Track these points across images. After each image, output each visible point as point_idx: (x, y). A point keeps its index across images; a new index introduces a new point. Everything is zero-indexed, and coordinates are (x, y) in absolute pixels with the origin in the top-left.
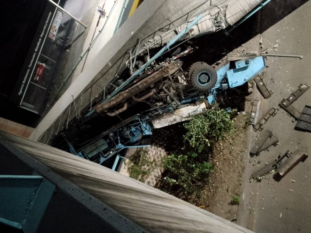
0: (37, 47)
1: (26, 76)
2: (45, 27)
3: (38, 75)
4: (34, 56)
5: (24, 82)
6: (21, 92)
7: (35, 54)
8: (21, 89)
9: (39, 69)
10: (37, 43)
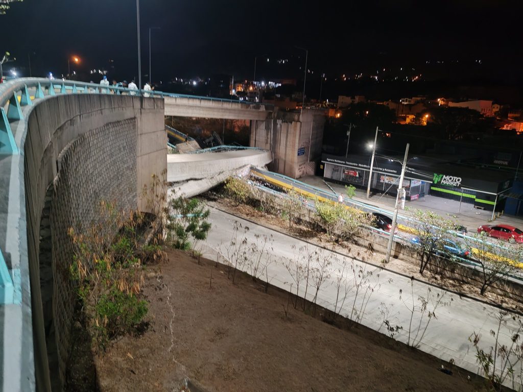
0: (363, 166)
1: (340, 162)
2: (381, 169)
3: (349, 172)
4: (354, 164)
5: (335, 161)
6: (329, 160)
7: (357, 165)
8: (331, 160)
9: (353, 172)
10: (365, 164)
